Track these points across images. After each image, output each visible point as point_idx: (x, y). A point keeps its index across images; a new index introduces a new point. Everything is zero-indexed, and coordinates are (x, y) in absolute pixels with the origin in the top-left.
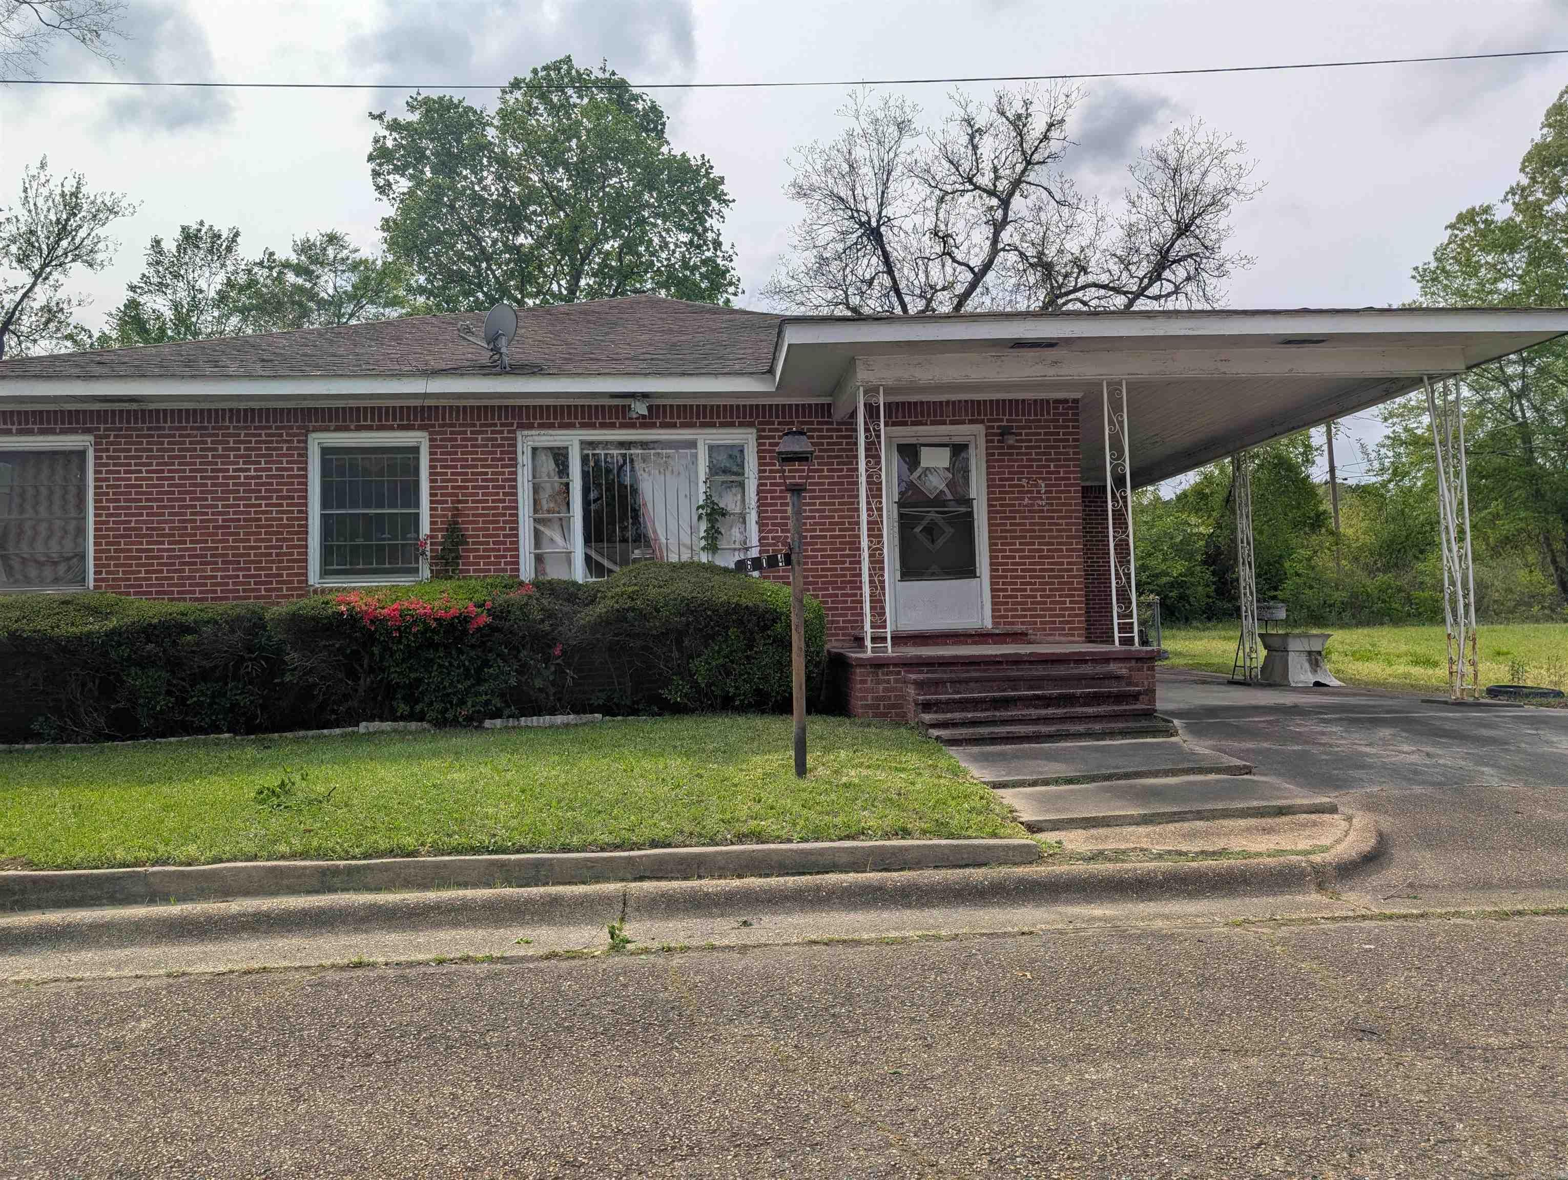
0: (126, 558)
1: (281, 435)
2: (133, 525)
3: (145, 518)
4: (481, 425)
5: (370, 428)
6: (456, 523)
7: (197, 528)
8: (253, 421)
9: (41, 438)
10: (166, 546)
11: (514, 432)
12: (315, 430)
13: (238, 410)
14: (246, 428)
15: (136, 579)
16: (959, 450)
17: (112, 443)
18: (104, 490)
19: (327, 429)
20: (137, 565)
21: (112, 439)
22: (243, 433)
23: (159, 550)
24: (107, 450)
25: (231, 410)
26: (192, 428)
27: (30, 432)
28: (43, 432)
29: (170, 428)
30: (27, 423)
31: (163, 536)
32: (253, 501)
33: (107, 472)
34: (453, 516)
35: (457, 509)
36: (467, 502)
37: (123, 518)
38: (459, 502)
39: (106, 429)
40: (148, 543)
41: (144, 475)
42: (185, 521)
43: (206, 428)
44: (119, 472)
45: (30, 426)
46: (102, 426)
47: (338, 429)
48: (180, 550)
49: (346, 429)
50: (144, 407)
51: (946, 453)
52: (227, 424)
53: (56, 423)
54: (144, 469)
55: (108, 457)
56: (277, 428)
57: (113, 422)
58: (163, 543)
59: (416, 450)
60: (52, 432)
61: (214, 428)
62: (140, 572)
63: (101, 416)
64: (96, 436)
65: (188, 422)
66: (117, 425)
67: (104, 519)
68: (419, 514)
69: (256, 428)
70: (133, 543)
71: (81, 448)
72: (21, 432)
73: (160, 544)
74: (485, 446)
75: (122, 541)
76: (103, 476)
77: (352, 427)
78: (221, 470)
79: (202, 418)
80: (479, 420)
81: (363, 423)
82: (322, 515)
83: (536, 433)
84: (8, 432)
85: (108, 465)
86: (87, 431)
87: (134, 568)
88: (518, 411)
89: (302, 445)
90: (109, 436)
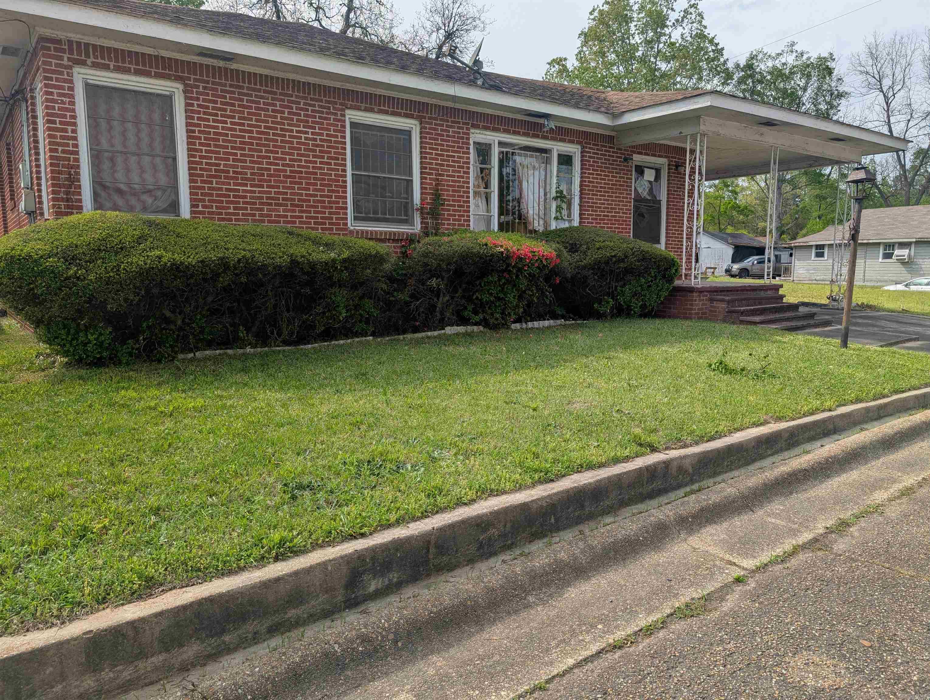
0: (218, 195)
1: (329, 108)
2: (222, 167)
3: (231, 163)
4: (452, 122)
5: (386, 113)
6: (437, 190)
7: (271, 175)
8: (309, 93)
9: (133, 78)
10: (249, 188)
11: (468, 129)
12: (352, 108)
13: (299, 82)
14: (305, 98)
15: (226, 214)
16: (658, 172)
17: (202, 94)
18: (197, 134)
19: (358, 109)
20: (227, 202)
21: (201, 90)
22: (302, 101)
23: (244, 191)
24: (198, 99)
25: (293, 81)
26: (265, 91)
27: (126, 71)
28: (139, 73)
30: (124, 62)
31: (246, 179)
32: (311, 159)
33: (199, 119)
34: (437, 185)
35: (438, 179)
36: (443, 175)
37: (213, 161)
38: (440, 175)
39: (195, 80)
40: (235, 184)
41: (229, 125)
42: (262, 169)
43: (275, 93)
44: (208, 120)
45: (127, 65)
46: (192, 76)
47: (366, 110)
48: (260, 192)
49: (371, 110)
50: (227, 66)
51: (653, 172)
52: (290, 92)
53: (151, 67)
54: (229, 120)
55: (199, 106)
56: (327, 102)
57: (201, 75)
58: (246, 185)
59: (408, 133)
60: (147, 74)
61: (281, 94)
62: (229, 208)
63: (192, 67)
64: (186, 85)
65: (261, 85)
66: (205, 78)
67: (197, 159)
68: (412, 181)
69: (312, 99)
70: (223, 183)
71: (168, 93)
72: (118, 69)
73: (244, 186)
74: (454, 137)
75: (214, 180)
76: (196, 121)
77: (376, 110)
78: (287, 130)
79: (272, 84)
80: (451, 117)
81: (382, 108)
82: (352, 174)
83: (479, 131)
84: (106, 67)
85: (199, 112)
86: (178, 79)
87: (225, 205)
88: (472, 115)
89: (343, 118)
90: (198, 87)
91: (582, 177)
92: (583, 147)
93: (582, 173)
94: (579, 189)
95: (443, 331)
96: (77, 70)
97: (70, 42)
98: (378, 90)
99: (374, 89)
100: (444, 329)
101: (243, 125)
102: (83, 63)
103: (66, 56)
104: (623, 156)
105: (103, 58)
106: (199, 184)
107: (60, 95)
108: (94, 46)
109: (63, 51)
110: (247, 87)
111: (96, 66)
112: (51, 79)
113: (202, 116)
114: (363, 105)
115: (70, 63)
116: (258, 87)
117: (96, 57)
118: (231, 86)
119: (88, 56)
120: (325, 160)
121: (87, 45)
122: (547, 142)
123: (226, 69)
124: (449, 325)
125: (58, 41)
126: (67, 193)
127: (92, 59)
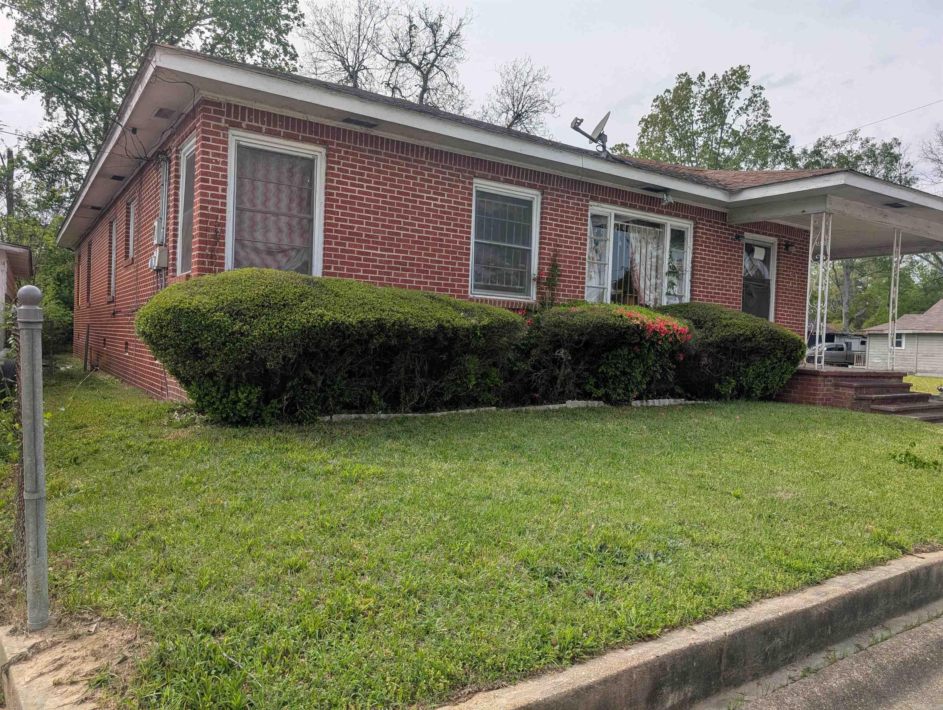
0: (349, 258)
1: (458, 176)
2: (355, 230)
3: (364, 226)
4: (573, 193)
5: (511, 182)
6: (555, 261)
7: (400, 240)
8: (441, 161)
9: (282, 141)
10: (379, 252)
11: (587, 201)
12: (479, 177)
13: (432, 149)
14: (437, 166)
16: (768, 250)
17: (343, 158)
18: (335, 197)
19: (485, 178)
20: (358, 265)
21: (342, 154)
22: (434, 169)
23: (374, 254)
24: (338, 163)
25: (427, 148)
26: (400, 158)
27: (276, 134)
28: (288, 137)
29: (386, 154)
30: (275, 126)
31: (377, 243)
32: (438, 225)
33: (338, 182)
34: (555, 255)
35: (556, 250)
36: (561, 246)
37: (348, 224)
38: (558, 246)
39: (338, 145)
40: (366, 247)
41: (365, 190)
42: (392, 233)
43: (410, 160)
44: (346, 184)
45: (278, 129)
46: (336, 141)
47: (493, 179)
48: (389, 256)
49: (497, 180)
50: (368, 132)
51: (763, 251)
52: (424, 159)
53: (299, 131)
54: (365, 185)
55: (339, 170)
56: (457, 170)
57: (344, 140)
58: (376, 249)
59: (529, 204)
60: (295, 138)
61: (415, 161)
62: (359, 271)
63: (336, 132)
64: (328, 149)
65: (398, 152)
66: (347, 143)
67: (333, 222)
68: (530, 251)
69: (443, 167)
70: (355, 246)
71: (311, 157)
72: (270, 133)
73: (375, 250)
74: (573, 208)
75: (347, 243)
76: (335, 184)
77: (502, 179)
78: (418, 196)
79: (407, 150)
80: (572, 189)
81: (508, 177)
82: (475, 242)
83: (596, 204)
84: (258, 130)
85: (338, 176)
86: (323, 143)
87: (355, 267)
88: (591, 187)
89: (471, 187)
90: (340, 151)
91: (694, 253)
92: (696, 223)
93: (694, 249)
94: (691, 265)
95: (564, 405)
96: (232, 132)
97: (229, 105)
98: (506, 160)
99: (502, 159)
100: (565, 403)
101: (378, 189)
102: (238, 126)
103: (224, 119)
104: (735, 234)
105: (256, 121)
106: (333, 246)
107: (215, 155)
108: (251, 110)
109: (222, 113)
110: (385, 153)
111: (250, 129)
112: (208, 139)
113: (341, 179)
114: (490, 175)
115: (227, 125)
116: (395, 153)
117: (250, 120)
118: (370, 151)
119: (243, 119)
120: (452, 227)
121: (244, 108)
122: (661, 217)
123: (366, 135)
124: (569, 399)
125: (219, 104)
126: (212, 250)
127: (247, 122)
